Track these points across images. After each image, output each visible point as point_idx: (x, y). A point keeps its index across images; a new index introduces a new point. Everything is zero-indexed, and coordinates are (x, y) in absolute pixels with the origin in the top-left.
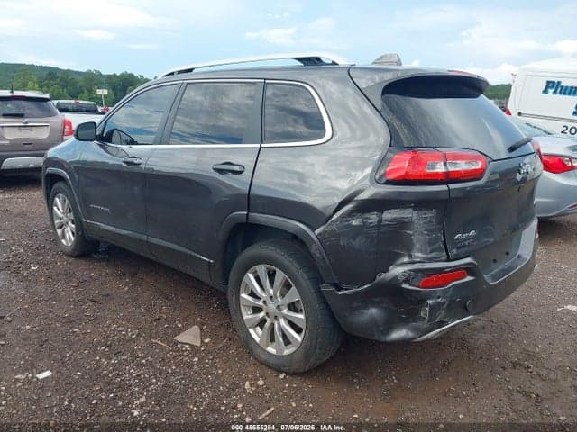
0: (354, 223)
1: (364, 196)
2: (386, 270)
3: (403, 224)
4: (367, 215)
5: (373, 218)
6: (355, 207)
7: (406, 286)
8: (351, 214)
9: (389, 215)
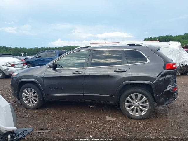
0: (160, 79)
1: (162, 73)
2: (166, 89)
3: (169, 78)
4: (163, 77)
5: (164, 78)
6: (161, 76)
7: (171, 91)
8: (160, 77)
9: (167, 77)
